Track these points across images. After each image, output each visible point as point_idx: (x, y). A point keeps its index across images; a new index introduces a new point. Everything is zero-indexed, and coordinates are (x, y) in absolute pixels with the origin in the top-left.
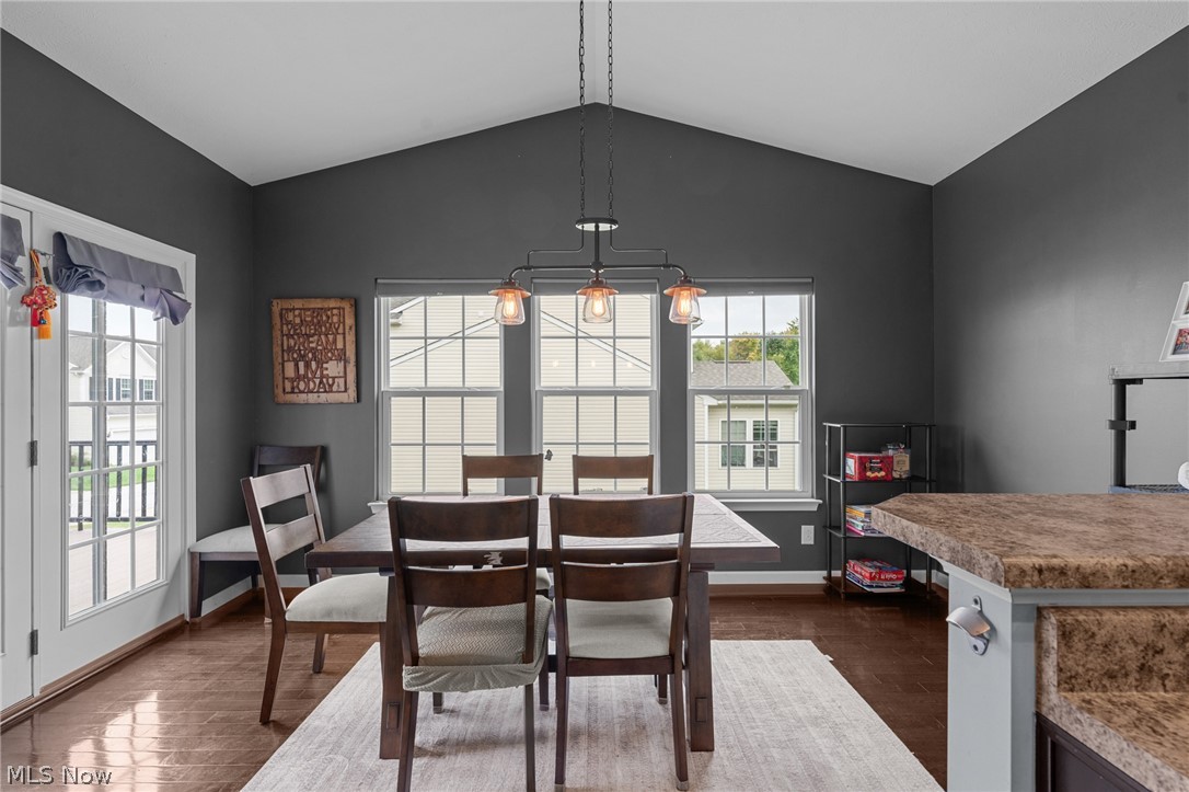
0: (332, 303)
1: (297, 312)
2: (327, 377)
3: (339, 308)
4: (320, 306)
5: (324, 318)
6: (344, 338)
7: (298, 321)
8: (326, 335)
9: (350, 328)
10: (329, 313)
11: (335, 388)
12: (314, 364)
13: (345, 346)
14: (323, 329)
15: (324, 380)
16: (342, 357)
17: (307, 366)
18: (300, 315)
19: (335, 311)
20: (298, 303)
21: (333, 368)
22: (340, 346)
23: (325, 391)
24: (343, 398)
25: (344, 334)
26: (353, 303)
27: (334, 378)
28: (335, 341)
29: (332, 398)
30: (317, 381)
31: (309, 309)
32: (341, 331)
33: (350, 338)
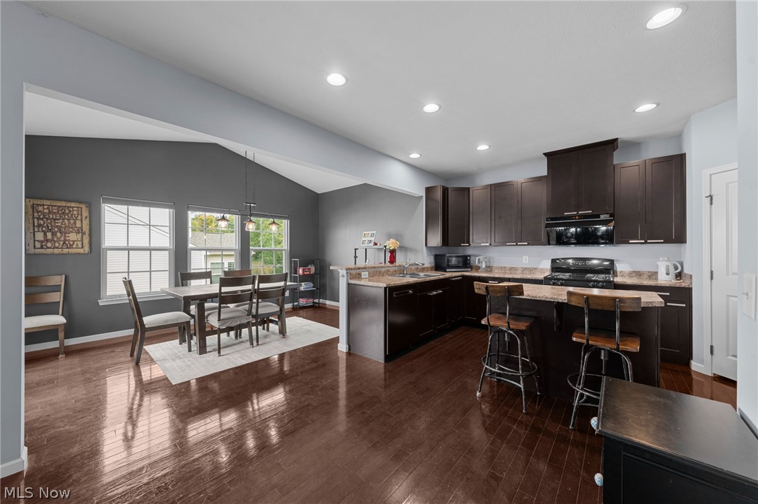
0: (73, 205)
1: (46, 207)
2: (69, 241)
3: (78, 207)
4: (64, 205)
5: (67, 211)
6: (82, 222)
7: (46, 211)
8: (69, 220)
9: (86, 218)
10: (71, 209)
11: (75, 246)
12: (59, 234)
13: (82, 226)
14: (66, 217)
15: (67, 242)
16: (80, 231)
17: (54, 234)
18: (48, 208)
19: (75, 209)
20: (48, 202)
21: (73, 237)
22: (78, 224)
23: (68, 248)
24: (81, 251)
25: (82, 220)
26: (88, 205)
27: (74, 241)
28: (75, 223)
29: (71, 251)
30: (62, 243)
31: (55, 206)
32: (79, 218)
33: (86, 222)
